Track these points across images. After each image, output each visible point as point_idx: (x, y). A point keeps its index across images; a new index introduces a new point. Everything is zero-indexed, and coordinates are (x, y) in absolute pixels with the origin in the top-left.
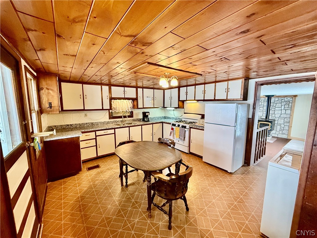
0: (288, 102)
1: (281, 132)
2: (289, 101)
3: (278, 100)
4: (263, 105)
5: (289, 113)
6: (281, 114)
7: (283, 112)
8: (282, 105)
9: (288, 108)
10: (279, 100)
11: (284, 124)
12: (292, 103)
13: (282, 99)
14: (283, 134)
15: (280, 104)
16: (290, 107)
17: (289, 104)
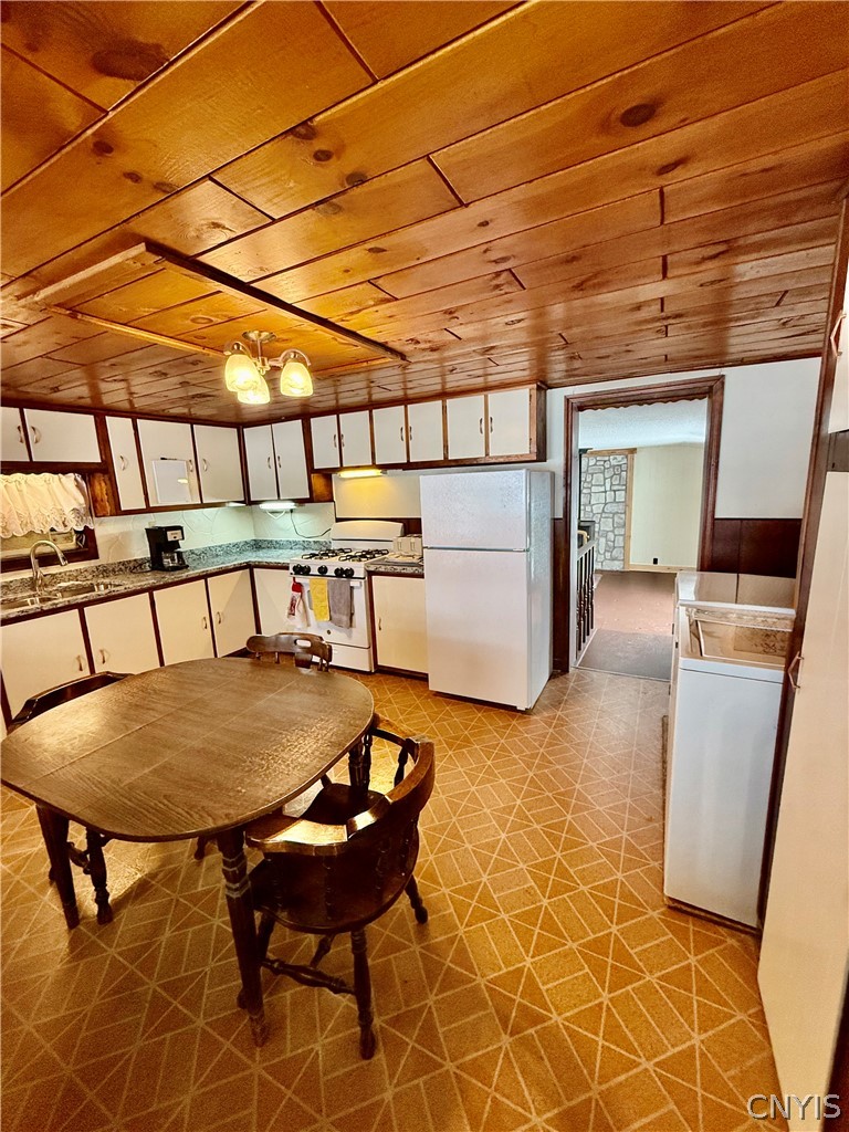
0: (618, 470)
1: (608, 555)
2: (620, 466)
3: (595, 465)
5: (623, 500)
7: (610, 495)
8: (605, 479)
9: (619, 485)
10: (598, 463)
11: (613, 531)
12: (626, 471)
13: (605, 461)
14: (613, 559)
15: (602, 475)
16: (623, 482)
17: (620, 474)
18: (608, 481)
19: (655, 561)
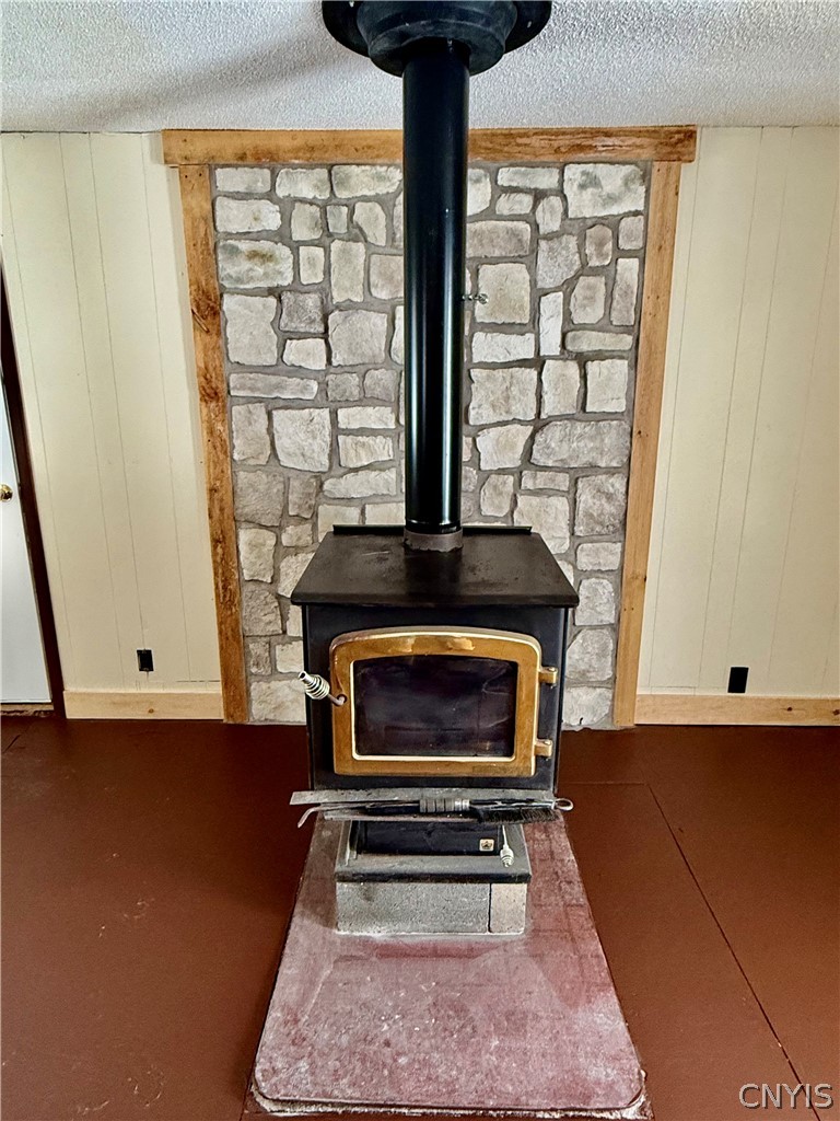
0: (600, 244)
2: (613, 223)
4: (324, 290)
5: (620, 406)
6: (539, 424)
7: (562, 375)
8: (538, 294)
9: (602, 327)
10: (504, 205)
12: (641, 255)
13: (539, 196)
15: (520, 272)
16: (623, 313)
17: (608, 273)
18: (552, 305)
19: (738, 680)
